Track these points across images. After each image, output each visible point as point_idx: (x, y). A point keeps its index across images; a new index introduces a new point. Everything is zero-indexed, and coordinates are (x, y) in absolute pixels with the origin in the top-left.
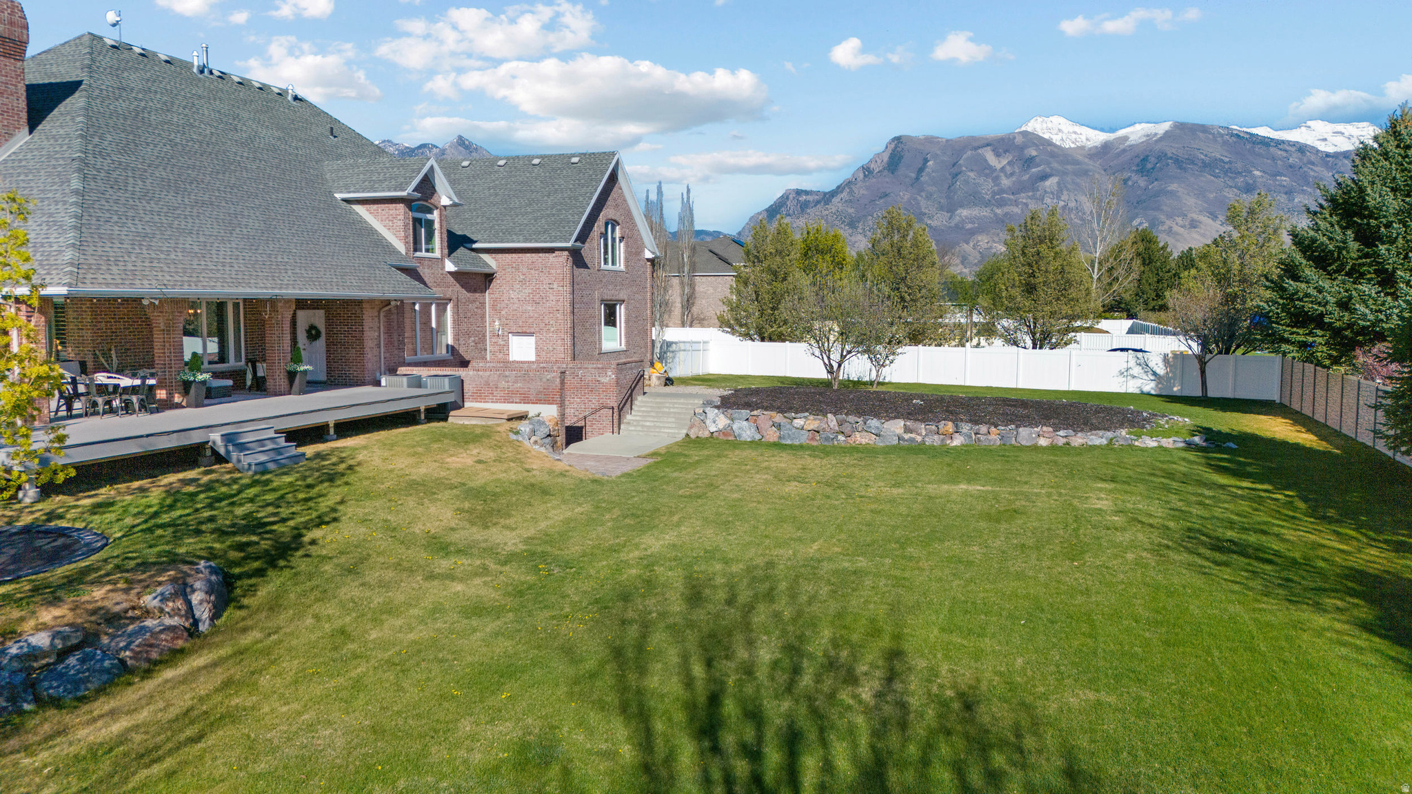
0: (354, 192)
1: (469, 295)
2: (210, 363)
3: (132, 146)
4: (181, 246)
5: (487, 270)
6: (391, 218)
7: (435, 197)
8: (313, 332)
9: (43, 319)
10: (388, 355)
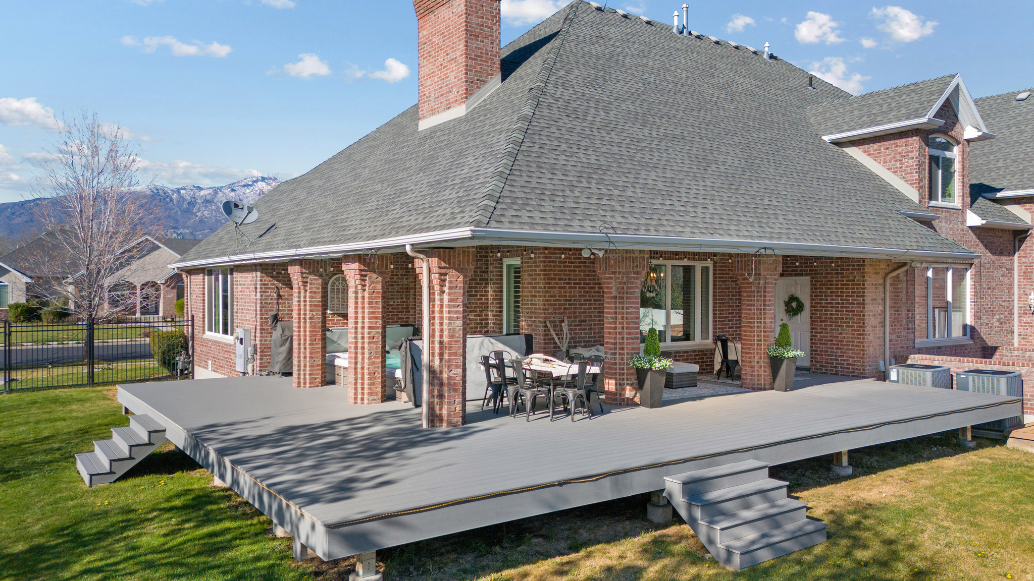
0: (848, 130)
1: (994, 258)
2: (674, 339)
3: (601, 81)
4: (642, 181)
5: (1019, 226)
6: (898, 157)
7: (957, 128)
8: (794, 305)
9: (461, 278)
10: (893, 337)
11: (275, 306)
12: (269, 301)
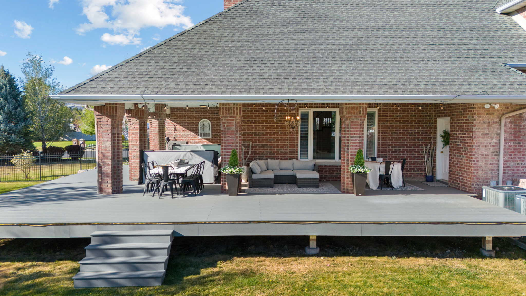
8: (446, 137)
9: (109, 120)
11: (174, 134)
12: (171, 132)
